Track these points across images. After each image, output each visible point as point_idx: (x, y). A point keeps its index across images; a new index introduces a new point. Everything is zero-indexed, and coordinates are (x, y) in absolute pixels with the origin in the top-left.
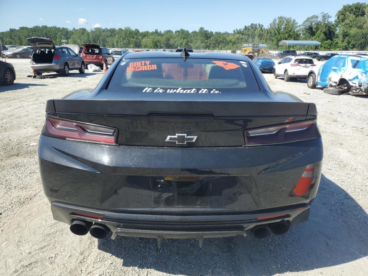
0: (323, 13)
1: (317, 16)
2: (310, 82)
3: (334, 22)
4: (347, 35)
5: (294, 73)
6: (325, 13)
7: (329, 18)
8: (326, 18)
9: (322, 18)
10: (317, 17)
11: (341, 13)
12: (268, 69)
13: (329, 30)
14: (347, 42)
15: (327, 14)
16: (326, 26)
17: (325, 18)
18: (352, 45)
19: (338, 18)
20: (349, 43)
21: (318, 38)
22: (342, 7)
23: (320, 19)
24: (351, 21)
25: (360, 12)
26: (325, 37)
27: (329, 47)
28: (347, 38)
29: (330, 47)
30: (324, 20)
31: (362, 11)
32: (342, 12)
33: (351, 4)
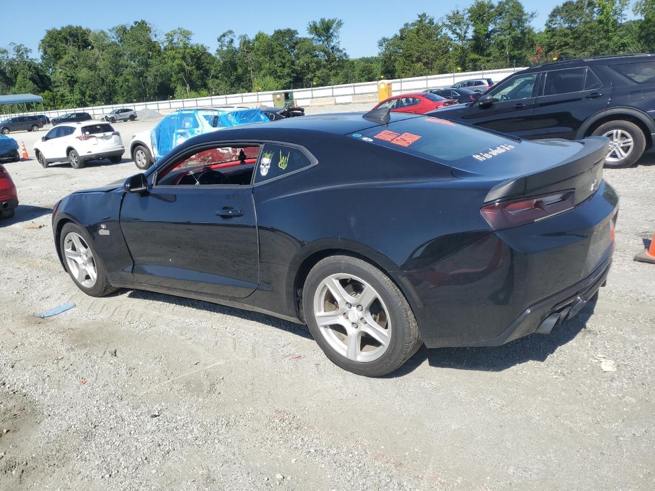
0: (14, 44)
1: (5, 50)
2: (140, 160)
3: (40, 61)
4: (75, 82)
5: (90, 152)
6: (19, 45)
7: (29, 53)
8: (22, 53)
9: (16, 53)
10: (5, 52)
11: (47, 44)
12: (6, 154)
13: (37, 73)
14: (79, 93)
15: (21, 45)
16: (30, 67)
17: (20, 53)
18: (89, 97)
19: (45, 53)
20: (83, 94)
21: (23, 88)
22: (45, 33)
23: (12, 55)
24: (73, 58)
25: (80, 41)
26: (35, 86)
27: (52, 103)
28: (76, 86)
29: (54, 103)
30: (21, 56)
31: (82, 40)
32: (49, 43)
33: (59, 29)
